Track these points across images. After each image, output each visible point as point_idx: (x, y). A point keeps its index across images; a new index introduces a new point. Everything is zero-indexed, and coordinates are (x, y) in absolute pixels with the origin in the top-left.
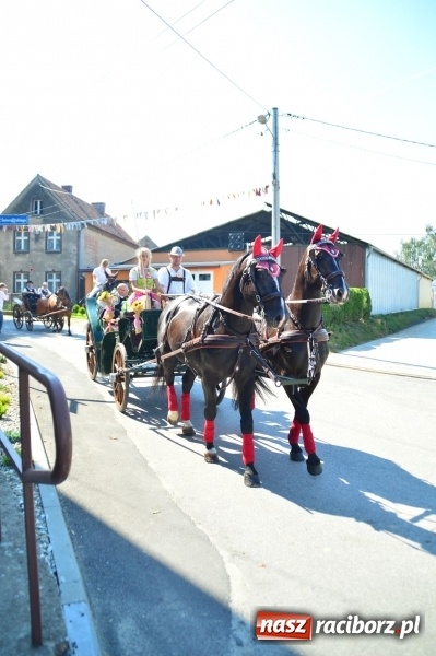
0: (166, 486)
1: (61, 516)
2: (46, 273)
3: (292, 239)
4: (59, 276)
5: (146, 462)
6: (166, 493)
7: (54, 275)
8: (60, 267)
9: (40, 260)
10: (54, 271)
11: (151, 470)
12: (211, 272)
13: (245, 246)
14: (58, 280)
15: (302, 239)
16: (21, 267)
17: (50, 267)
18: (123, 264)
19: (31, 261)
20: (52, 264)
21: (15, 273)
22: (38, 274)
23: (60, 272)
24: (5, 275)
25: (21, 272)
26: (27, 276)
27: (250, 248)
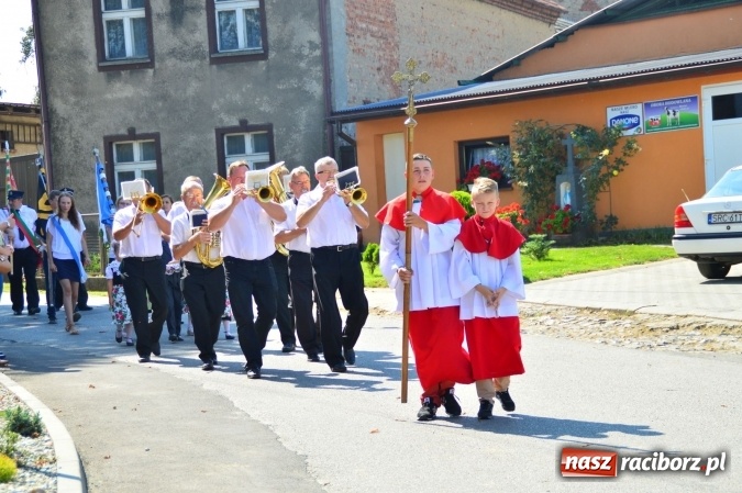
2: (220, 133)
7: (248, 139)
8: (265, 108)
9: (193, 88)
10: (244, 126)
14: (264, 157)
16: (131, 118)
17: (231, 110)
18: (488, 78)
19: (164, 97)
20: (237, 98)
21: (109, 142)
22: (192, 138)
23: (269, 127)
24: (77, 149)
25: (132, 135)
26: (154, 150)
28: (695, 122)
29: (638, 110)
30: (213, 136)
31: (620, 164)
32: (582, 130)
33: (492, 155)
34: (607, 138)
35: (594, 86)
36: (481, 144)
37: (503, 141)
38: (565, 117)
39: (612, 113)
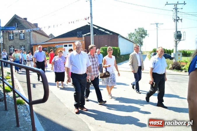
0: (67, 106)
1: (37, 117)
2: (20, 46)
3: (96, 33)
4: (24, 47)
5: (60, 100)
6: (67, 108)
7: (23, 47)
8: (24, 44)
9: (18, 42)
10: (22, 45)
11: (62, 102)
12: (72, 44)
13: (82, 36)
14: (24, 48)
15: (99, 33)
16: (12, 44)
17: (21, 44)
18: (45, 42)
19: (15, 43)
20: (22, 43)
21: (9, 46)
22: (17, 46)
23: (25, 46)
24: (6, 47)
25: (12, 46)
26: (14, 47)
27: (84, 36)
28: (62, 47)
29: (58, 46)
31: (56, 50)
32: (53, 47)
33: (45, 49)
34: (55, 48)
35: (54, 43)
36: (44, 48)
37: (46, 48)
38: (52, 46)
39: (56, 46)
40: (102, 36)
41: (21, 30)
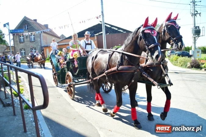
0: (77, 110)
1: (45, 122)
2: (31, 48)
3: (109, 32)
5: (70, 104)
6: (77, 112)
7: (34, 49)
8: (35, 46)
9: (28, 44)
11: (72, 106)
13: (94, 35)
15: (112, 32)
16: (22, 47)
19: (25, 45)
20: (32, 45)
21: (20, 49)
22: (28, 49)
23: (35, 48)
24: (17, 50)
25: (22, 49)
26: (24, 50)
27: (96, 36)
30: (30, 49)
35: (65, 44)
38: (63, 47)
39: (67, 47)
40: (115, 35)
41: (32, 32)
